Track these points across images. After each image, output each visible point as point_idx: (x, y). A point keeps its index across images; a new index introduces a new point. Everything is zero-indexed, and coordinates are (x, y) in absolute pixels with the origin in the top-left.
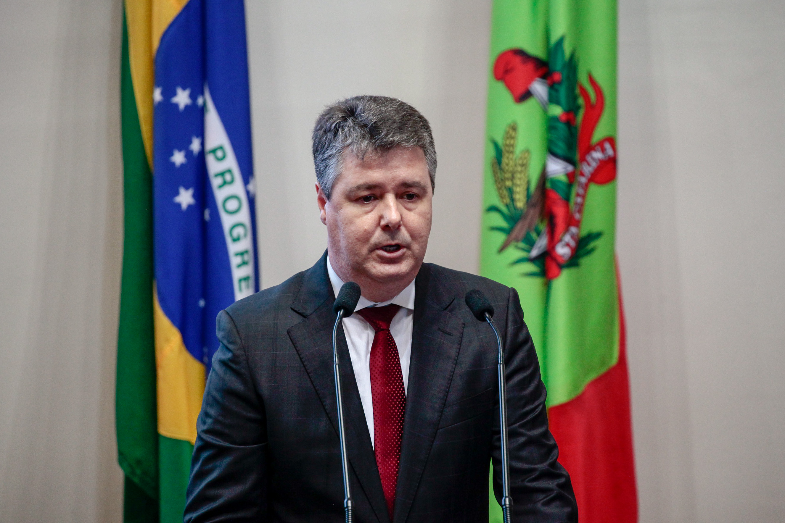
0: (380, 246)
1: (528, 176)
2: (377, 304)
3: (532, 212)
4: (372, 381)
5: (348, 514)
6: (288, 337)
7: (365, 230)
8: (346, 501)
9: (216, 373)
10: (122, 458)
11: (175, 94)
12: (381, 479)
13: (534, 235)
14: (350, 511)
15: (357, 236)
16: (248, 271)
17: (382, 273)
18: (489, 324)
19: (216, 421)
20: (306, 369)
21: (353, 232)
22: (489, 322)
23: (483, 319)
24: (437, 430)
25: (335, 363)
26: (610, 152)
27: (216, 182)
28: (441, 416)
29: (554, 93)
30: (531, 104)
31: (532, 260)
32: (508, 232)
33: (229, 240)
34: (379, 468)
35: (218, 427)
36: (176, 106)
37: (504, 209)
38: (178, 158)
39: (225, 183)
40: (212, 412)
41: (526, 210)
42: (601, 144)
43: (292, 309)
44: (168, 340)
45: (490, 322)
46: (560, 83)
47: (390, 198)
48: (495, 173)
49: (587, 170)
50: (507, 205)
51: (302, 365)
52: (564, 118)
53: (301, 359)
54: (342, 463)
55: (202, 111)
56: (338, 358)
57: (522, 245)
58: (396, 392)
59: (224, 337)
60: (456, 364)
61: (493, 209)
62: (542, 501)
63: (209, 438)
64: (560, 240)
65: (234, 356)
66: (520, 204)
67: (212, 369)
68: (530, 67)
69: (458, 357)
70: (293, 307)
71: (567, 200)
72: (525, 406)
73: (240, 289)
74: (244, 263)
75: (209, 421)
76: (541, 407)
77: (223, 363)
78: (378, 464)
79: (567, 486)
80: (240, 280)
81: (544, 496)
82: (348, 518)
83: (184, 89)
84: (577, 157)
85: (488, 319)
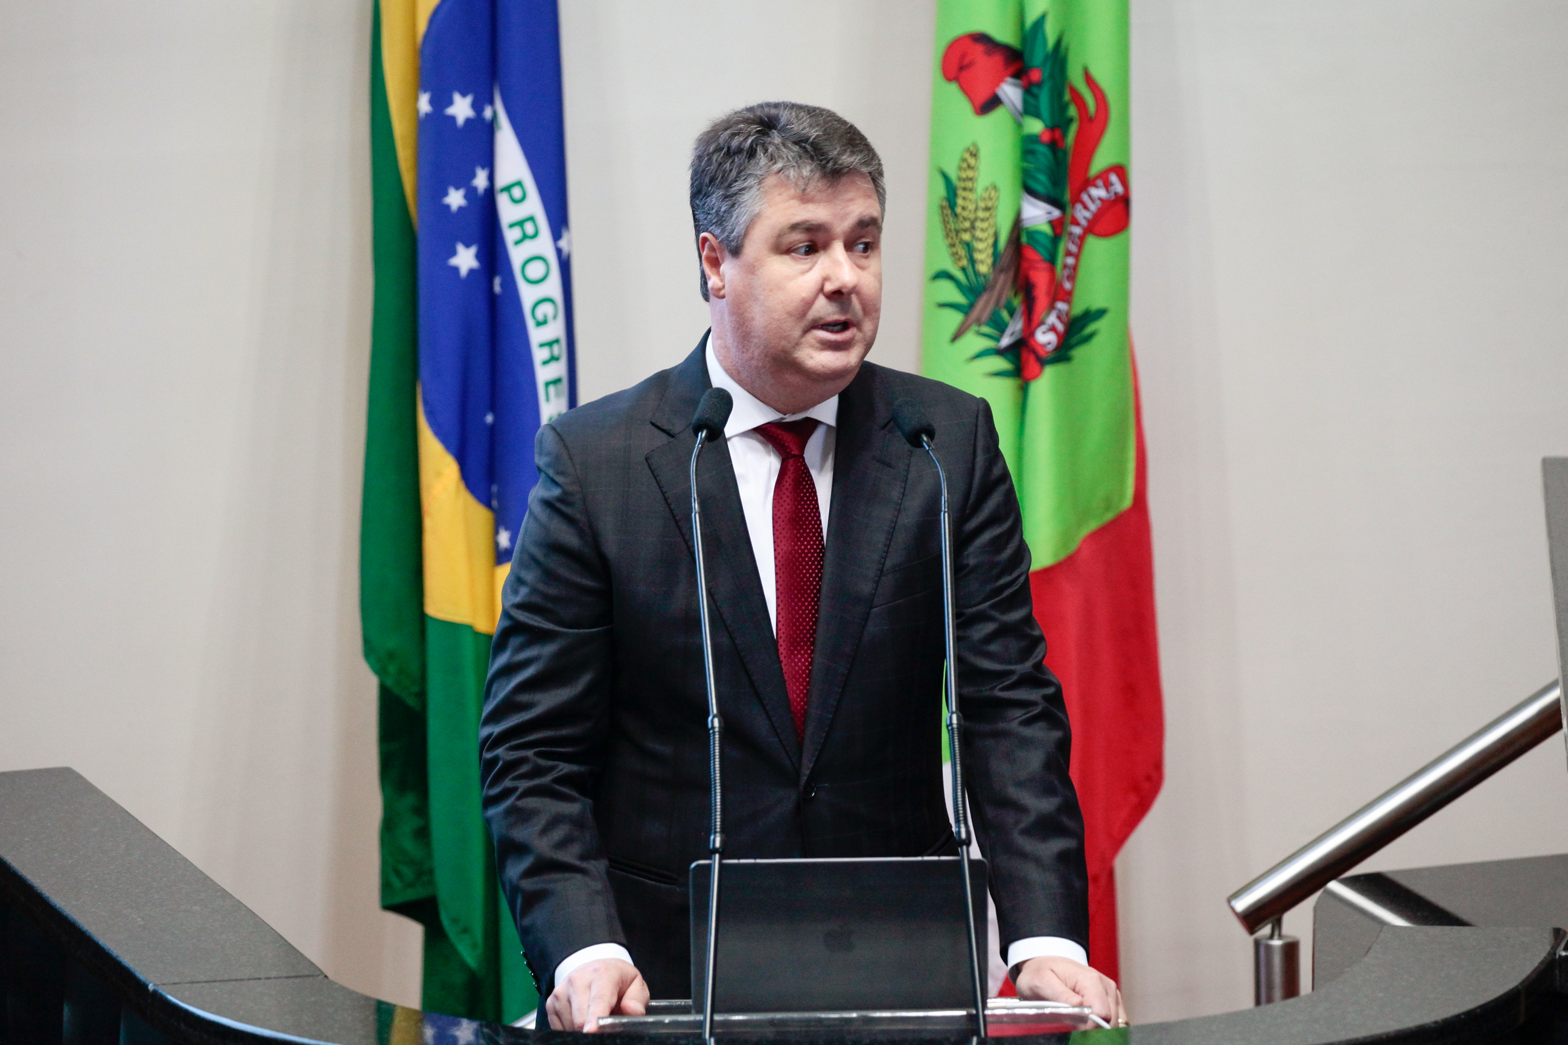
0: (822, 322)
1: (995, 225)
2: (784, 417)
3: (1002, 278)
4: (776, 532)
5: (714, 738)
6: (646, 465)
7: (803, 300)
8: (710, 718)
9: (536, 519)
10: (370, 650)
11: (450, 103)
12: (786, 681)
13: (1005, 314)
14: (717, 733)
15: (789, 309)
16: (559, 369)
17: (823, 367)
18: (928, 451)
19: (534, 591)
20: (673, 514)
21: (782, 302)
22: (927, 448)
23: (920, 445)
24: (870, 610)
25: (694, 510)
26: (1118, 188)
27: (511, 236)
28: (876, 589)
29: (1031, 100)
30: (999, 117)
31: (1000, 352)
32: (966, 310)
33: (530, 323)
34: (783, 664)
35: (536, 599)
36: (453, 119)
37: (959, 275)
38: (455, 199)
39: (525, 237)
40: (529, 576)
41: (991, 277)
42: (1104, 175)
43: (653, 424)
44: (439, 474)
45: (929, 449)
46: (1039, 84)
47: (838, 249)
48: (945, 222)
49: (1082, 215)
50: (963, 269)
51: (667, 509)
52: (1046, 138)
53: (666, 499)
54: (704, 657)
55: (490, 129)
56: (698, 503)
57: (986, 329)
58: (806, 551)
59: (549, 465)
60: (899, 511)
61: (945, 275)
62: (1020, 719)
63: (522, 616)
64: (1042, 323)
65: (565, 493)
66: (983, 268)
67: (527, 513)
68: (997, 59)
69: (902, 500)
70: (654, 421)
71: (1052, 261)
72: (999, 577)
73: (548, 399)
74: (554, 358)
75: (524, 591)
76: (1023, 578)
77: (547, 503)
78: (782, 658)
79: (1057, 700)
80: (547, 384)
81: (1023, 711)
82: (714, 744)
83: (464, 94)
84: (1067, 197)
85: (926, 443)
